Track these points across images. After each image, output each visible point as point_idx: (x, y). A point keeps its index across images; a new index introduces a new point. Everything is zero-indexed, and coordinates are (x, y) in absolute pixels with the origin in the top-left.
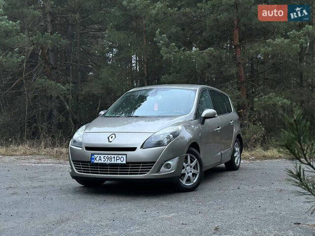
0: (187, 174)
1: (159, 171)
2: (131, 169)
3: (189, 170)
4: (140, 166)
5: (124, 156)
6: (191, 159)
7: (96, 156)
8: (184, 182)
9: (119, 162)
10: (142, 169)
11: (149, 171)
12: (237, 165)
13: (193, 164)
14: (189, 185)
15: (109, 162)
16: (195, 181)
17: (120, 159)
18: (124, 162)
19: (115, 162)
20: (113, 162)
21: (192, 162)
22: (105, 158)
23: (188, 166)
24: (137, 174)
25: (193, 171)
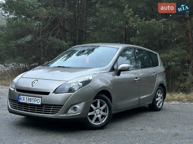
0: (96, 115)
1: (67, 113)
2: (45, 109)
3: (98, 112)
4: (51, 107)
5: (40, 99)
6: (100, 103)
7: (21, 96)
8: (93, 122)
9: (36, 103)
10: (52, 110)
11: (57, 112)
12: (159, 107)
13: (102, 108)
14: (98, 124)
15: (29, 102)
16: (103, 122)
17: (37, 101)
18: (40, 103)
19: (33, 103)
20: (32, 103)
21: (101, 105)
22: (27, 99)
23: (97, 109)
24: (49, 114)
25: (102, 113)
